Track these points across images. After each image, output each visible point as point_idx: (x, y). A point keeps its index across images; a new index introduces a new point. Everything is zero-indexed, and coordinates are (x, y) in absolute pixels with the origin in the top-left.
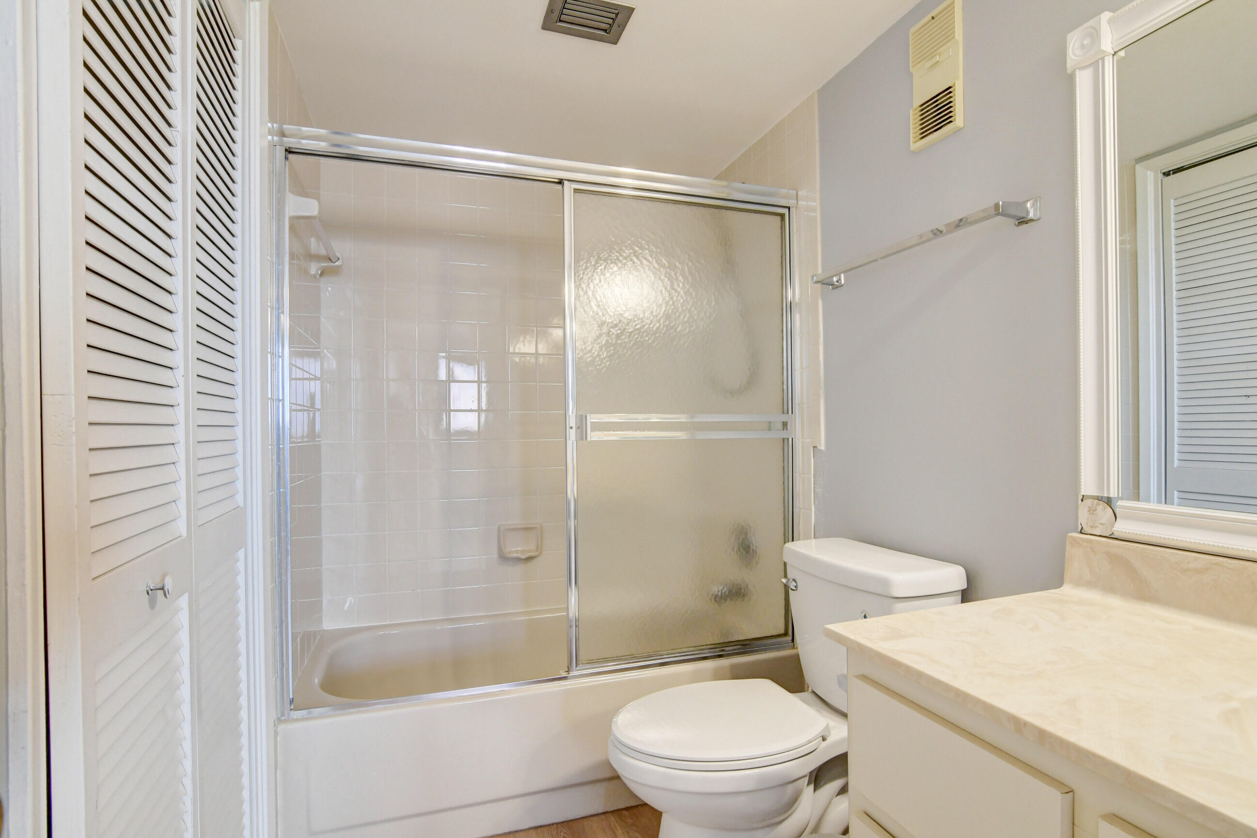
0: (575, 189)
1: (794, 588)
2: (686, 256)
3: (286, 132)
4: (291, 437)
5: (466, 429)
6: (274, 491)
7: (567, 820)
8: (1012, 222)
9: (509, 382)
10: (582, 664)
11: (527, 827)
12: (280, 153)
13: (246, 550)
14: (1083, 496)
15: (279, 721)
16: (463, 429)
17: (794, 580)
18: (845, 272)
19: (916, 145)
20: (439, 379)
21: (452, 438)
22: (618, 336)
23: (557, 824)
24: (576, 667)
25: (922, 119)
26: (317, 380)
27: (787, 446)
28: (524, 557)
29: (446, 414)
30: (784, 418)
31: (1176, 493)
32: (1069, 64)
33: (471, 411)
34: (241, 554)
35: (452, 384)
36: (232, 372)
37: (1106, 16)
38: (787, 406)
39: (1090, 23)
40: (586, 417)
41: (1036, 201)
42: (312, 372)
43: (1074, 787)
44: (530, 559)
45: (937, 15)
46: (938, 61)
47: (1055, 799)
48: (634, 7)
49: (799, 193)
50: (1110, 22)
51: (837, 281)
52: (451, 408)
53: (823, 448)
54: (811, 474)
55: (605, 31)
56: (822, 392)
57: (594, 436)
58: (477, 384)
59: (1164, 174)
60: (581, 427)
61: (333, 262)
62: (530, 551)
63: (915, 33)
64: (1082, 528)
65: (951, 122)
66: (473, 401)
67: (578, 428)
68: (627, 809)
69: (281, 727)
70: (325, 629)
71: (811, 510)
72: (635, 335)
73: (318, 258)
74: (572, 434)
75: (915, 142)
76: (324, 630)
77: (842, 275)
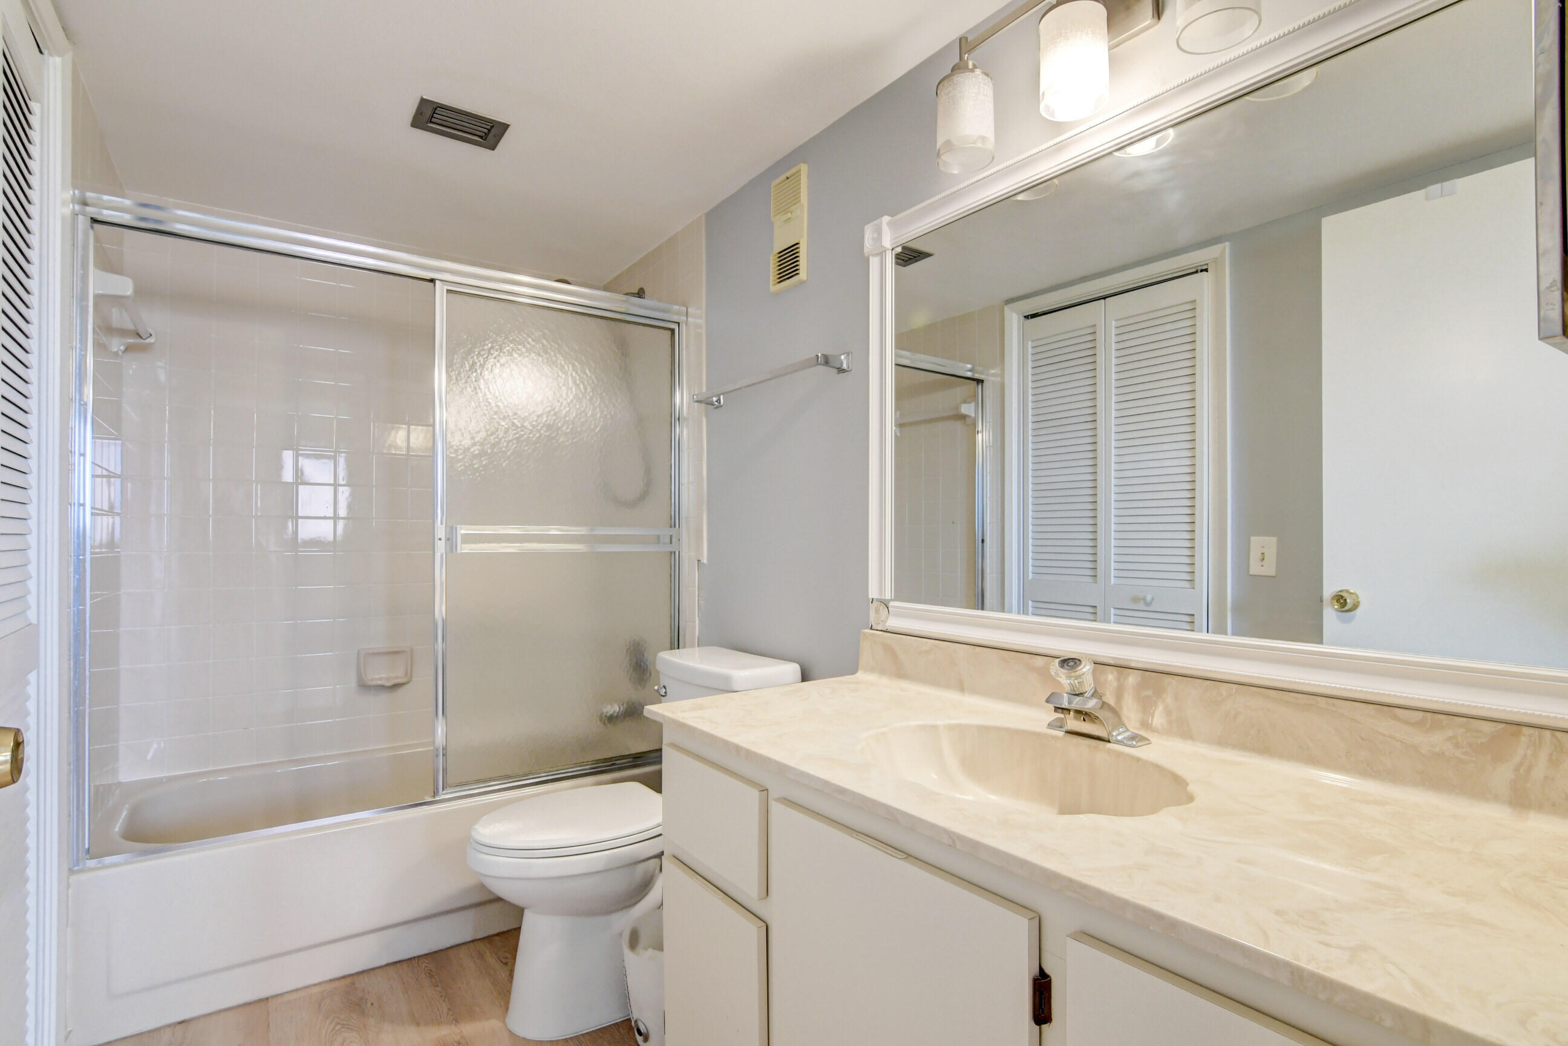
0: (447, 290)
1: (664, 694)
2: (570, 366)
3: (89, 201)
4: (92, 547)
5: (318, 539)
6: (70, 608)
7: (430, 952)
8: (835, 371)
9: (374, 486)
10: (450, 787)
11: (384, 963)
12: (82, 222)
13: (38, 673)
14: (873, 599)
15: (71, 871)
16: (314, 539)
17: (665, 687)
18: (723, 394)
19: (775, 288)
20: (283, 481)
21: (300, 549)
22: (494, 445)
23: (419, 957)
24: (443, 790)
25: (780, 265)
26: (117, 477)
27: (673, 559)
28: (389, 684)
29: (293, 521)
30: (673, 531)
31: (1030, 603)
32: (866, 251)
33: (325, 518)
34: (32, 677)
35: (301, 487)
36: (24, 475)
37: (886, 219)
38: (674, 522)
39: (875, 222)
40: (456, 528)
41: (848, 355)
42: (112, 470)
43: (768, 787)
44: (396, 686)
45: (791, 177)
46: (790, 218)
47: (754, 794)
48: (509, 123)
49: (689, 310)
50: (889, 224)
51: (717, 401)
52: (299, 515)
53: (705, 561)
54: (695, 587)
55: (481, 137)
56: (705, 507)
57: (465, 549)
58: (332, 488)
59: (1025, 317)
60: (450, 540)
61: (141, 337)
62: (397, 678)
63: (776, 186)
64: (872, 626)
65: (797, 274)
66: (327, 507)
67: (448, 540)
68: (498, 934)
69: (74, 878)
70: (122, 781)
71: (695, 622)
72: (513, 444)
73: (123, 332)
74: (441, 547)
75: (774, 285)
76: (120, 783)
77: (722, 396)
